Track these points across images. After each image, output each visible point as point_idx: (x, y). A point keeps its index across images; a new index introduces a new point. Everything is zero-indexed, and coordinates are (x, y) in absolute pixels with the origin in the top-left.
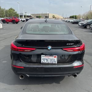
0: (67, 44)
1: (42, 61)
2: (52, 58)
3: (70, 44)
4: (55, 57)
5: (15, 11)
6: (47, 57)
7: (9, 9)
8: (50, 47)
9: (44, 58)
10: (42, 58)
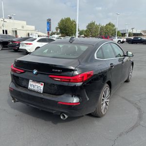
0: (53, 70)
1: (29, 86)
2: (39, 85)
3: (56, 70)
4: (42, 85)
5: (115, 28)
6: (34, 84)
7: (107, 25)
8: (35, 72)
9: (32, 83)
10: (30, 83)
